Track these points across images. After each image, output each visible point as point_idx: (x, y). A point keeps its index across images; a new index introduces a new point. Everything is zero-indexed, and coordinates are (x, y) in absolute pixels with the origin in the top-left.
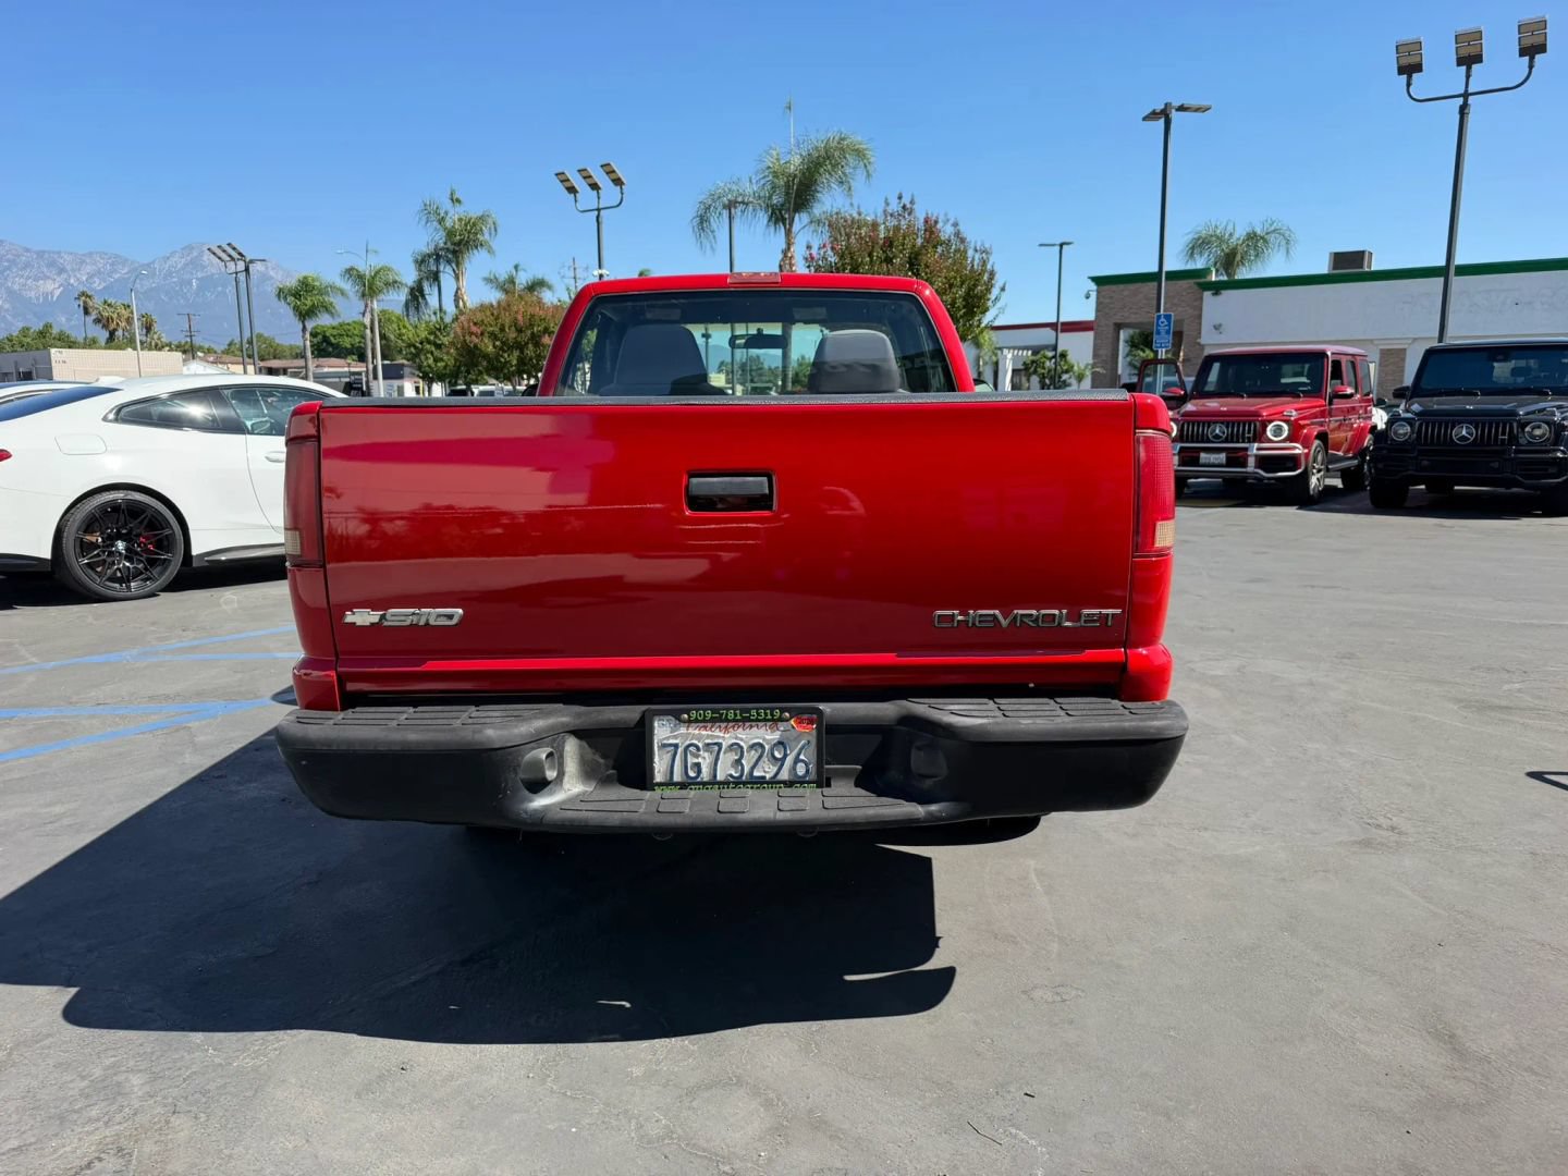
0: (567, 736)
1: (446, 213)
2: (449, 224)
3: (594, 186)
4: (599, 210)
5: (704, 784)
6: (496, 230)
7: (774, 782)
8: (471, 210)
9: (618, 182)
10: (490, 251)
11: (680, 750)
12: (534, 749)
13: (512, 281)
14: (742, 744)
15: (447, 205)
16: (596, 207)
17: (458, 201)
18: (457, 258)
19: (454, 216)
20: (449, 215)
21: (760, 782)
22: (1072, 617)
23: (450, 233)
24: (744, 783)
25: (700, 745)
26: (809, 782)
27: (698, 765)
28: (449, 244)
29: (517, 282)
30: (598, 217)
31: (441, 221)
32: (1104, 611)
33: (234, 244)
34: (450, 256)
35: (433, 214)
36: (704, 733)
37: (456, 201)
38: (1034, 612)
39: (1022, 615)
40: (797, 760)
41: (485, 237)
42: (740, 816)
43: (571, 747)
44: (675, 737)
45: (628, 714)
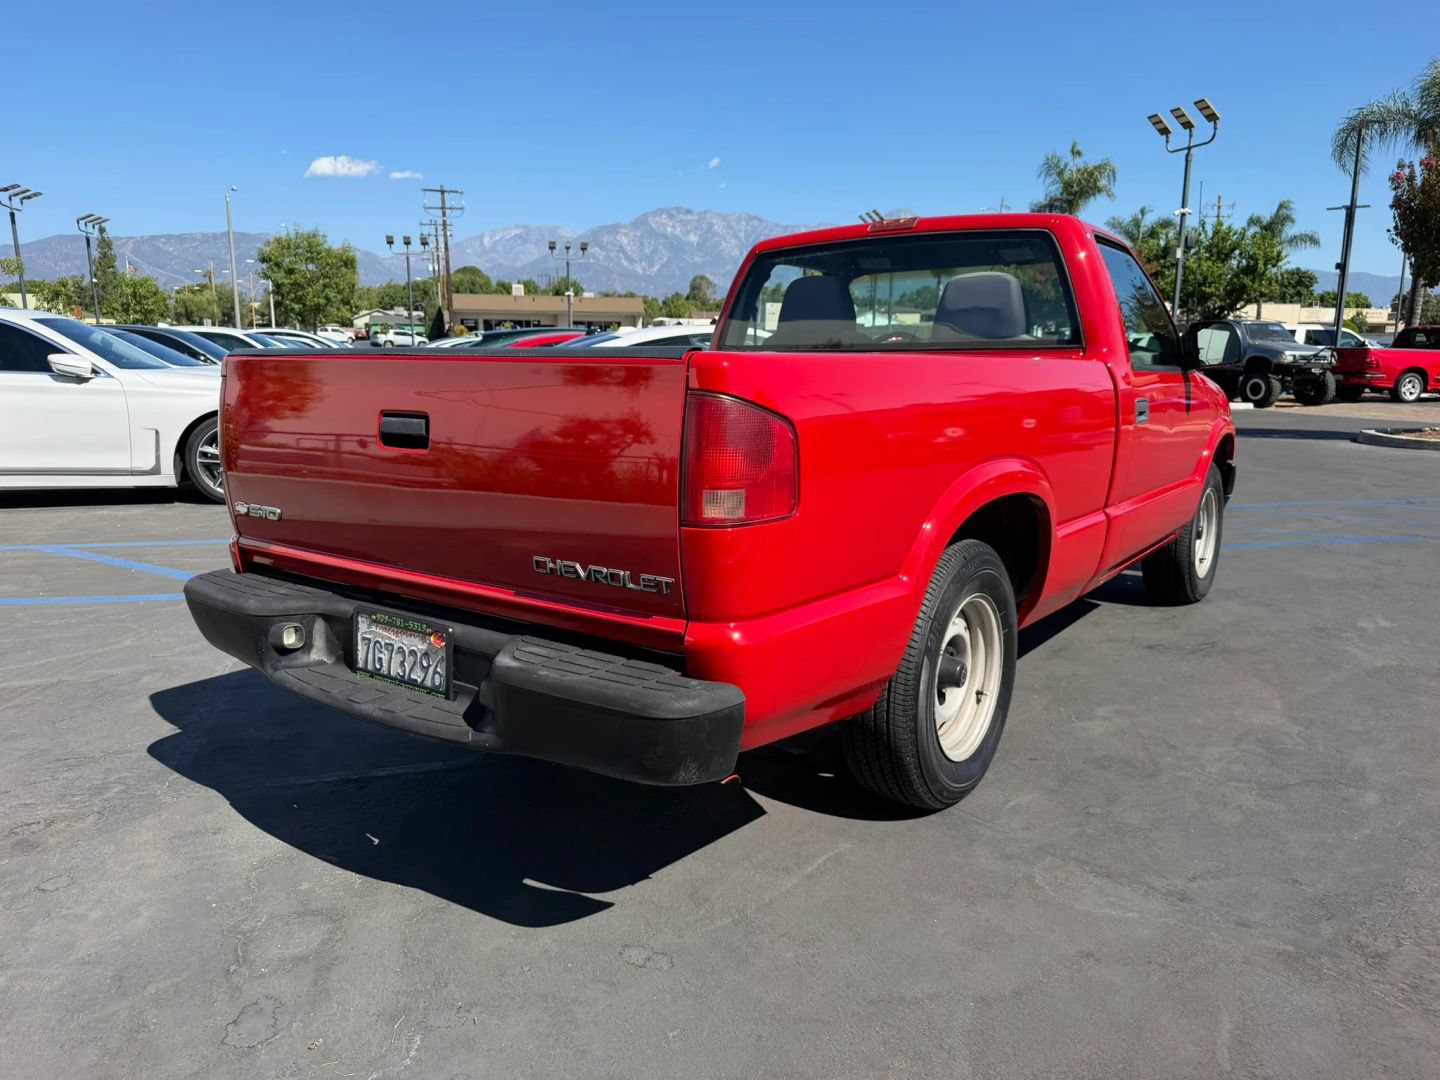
0: (317, 618)
1: (1066, 165)
2: (1067, 175)
3: (1188, 125)
4: (1189, 148)
5: (383, 676)
6: (1114, 177)
7: (421, 686)
8: (1090, 160)
9: (1212, 117)
10: (1110, 195)
11: (372, 645)
12: (281, 621)
13: (1137, 223)
14: (405, 648)
15: (1067, 157)
16: (1186, 146)
17: (1079, 153)
18: (1071, 208)
19: (1073, 167)
20: (1068, 167)
21: (413, 683)
22: (635, 579)
23: (1068, 185)
24: (405, 682)
25: (383, 644)
26: (440, 693)
27: (380, 659)
28: (1065, 195)
29: (1142, 224)
30: (1187, 155)
31: (1060, 173)
32: (659, 578)
33: (878, 211)
34: (1064, 205)
35: (1053, 167)
36: (385, 633)
37: (1076, 153)
38: (605, 570)
39: (595, 571)
40: (435, 672)
41: (1102, 183)
42: (355, 705)
43: (319, 627)
44: (370, 633)
45: (346, 606)
